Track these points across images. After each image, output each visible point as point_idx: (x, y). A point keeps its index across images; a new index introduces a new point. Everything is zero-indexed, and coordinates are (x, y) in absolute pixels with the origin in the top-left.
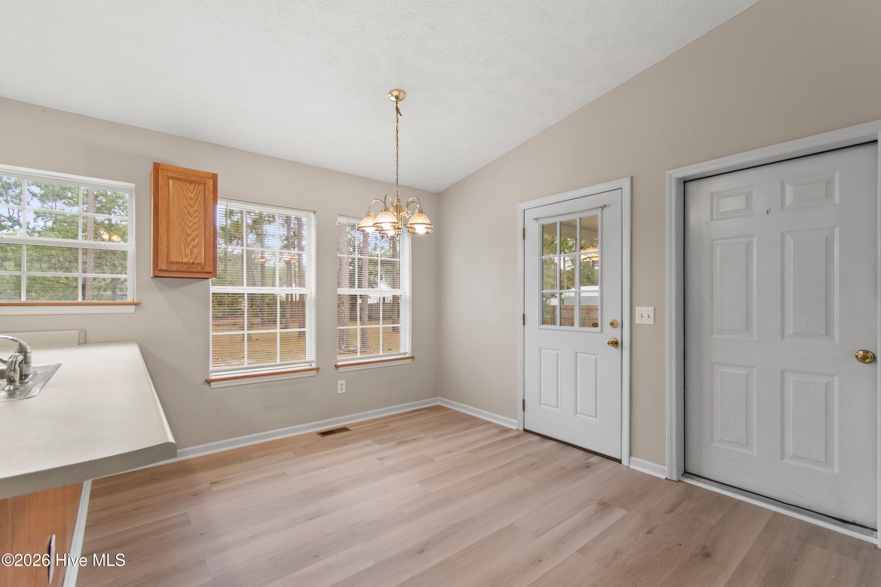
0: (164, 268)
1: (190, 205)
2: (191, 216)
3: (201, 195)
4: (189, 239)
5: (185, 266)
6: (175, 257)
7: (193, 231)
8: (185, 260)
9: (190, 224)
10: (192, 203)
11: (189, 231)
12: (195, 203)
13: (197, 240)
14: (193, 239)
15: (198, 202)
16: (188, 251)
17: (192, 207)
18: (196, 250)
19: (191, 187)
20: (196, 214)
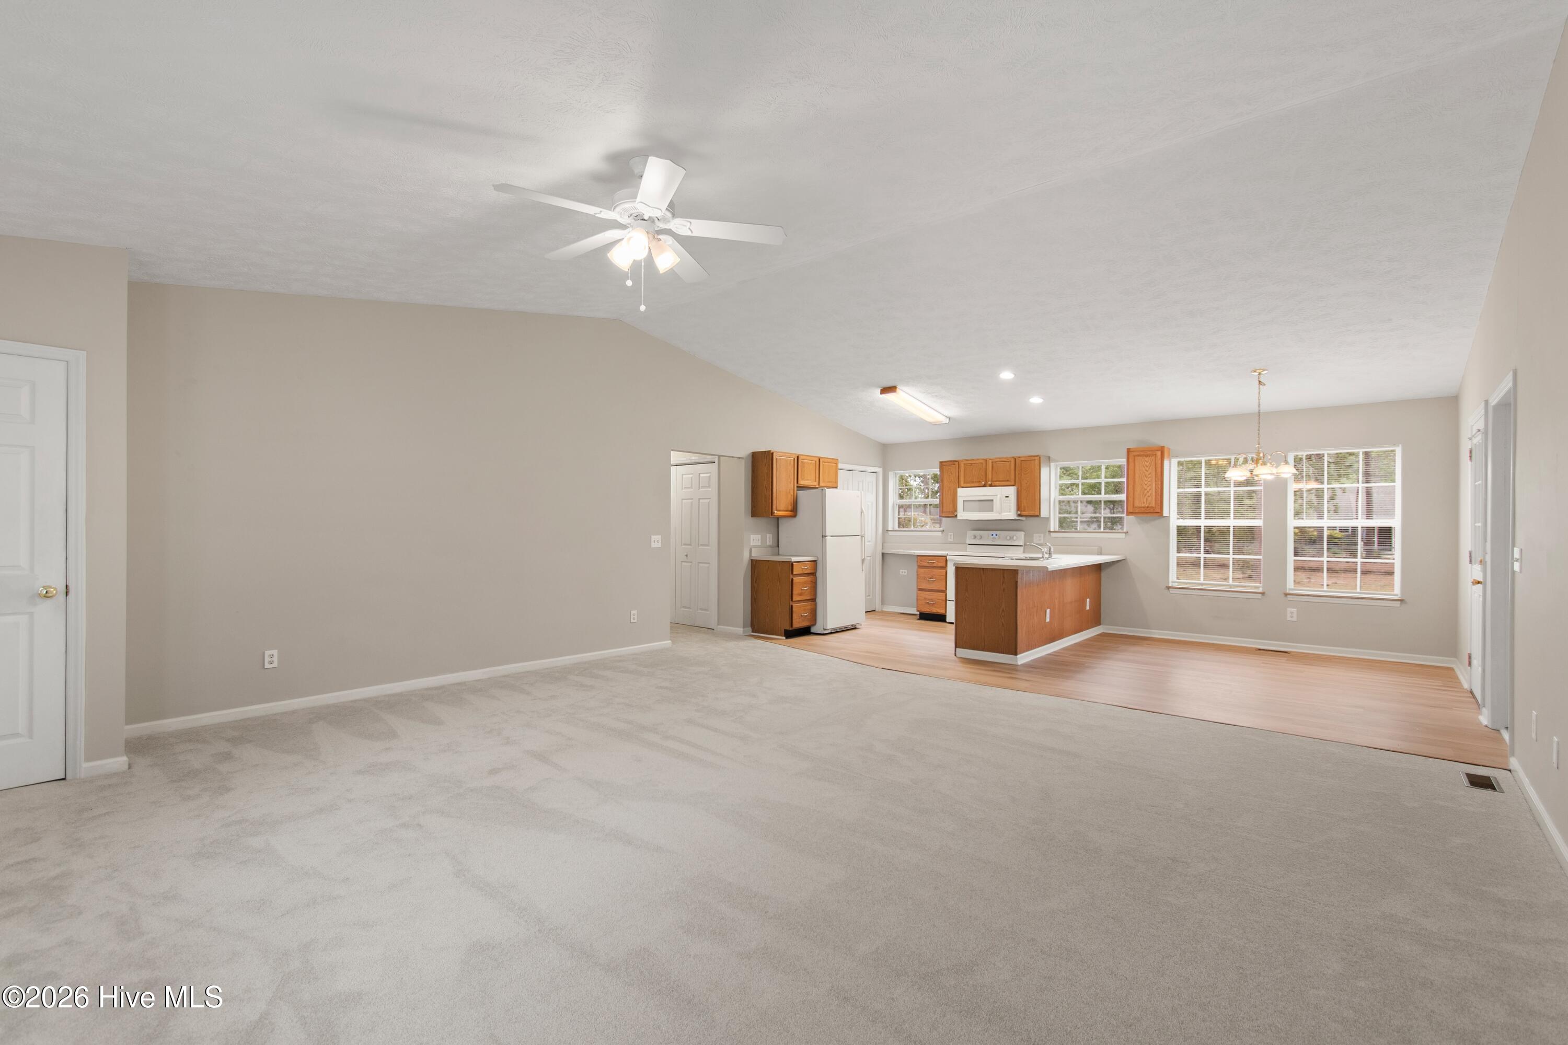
0: (1131, 511)
1: (1146, 470)
2: (1147, 478)
3: (1153, 463)
4: (1146, 492)
5: (1143, 509)
6: (1137, 504)
7: (1148, 487)
8: (1143, 505)
9: (1146, 483)
10: (1147, 469)
11: (1146, 487)
12: (1149, 468)
13: (1150, 493)
14: (1148, 492)
15: (1151, 468)
16: (1145, 500)
17: (1147, 471)
18: (1149, 499)
19: (1147, 459)
20: (1150, 475)
